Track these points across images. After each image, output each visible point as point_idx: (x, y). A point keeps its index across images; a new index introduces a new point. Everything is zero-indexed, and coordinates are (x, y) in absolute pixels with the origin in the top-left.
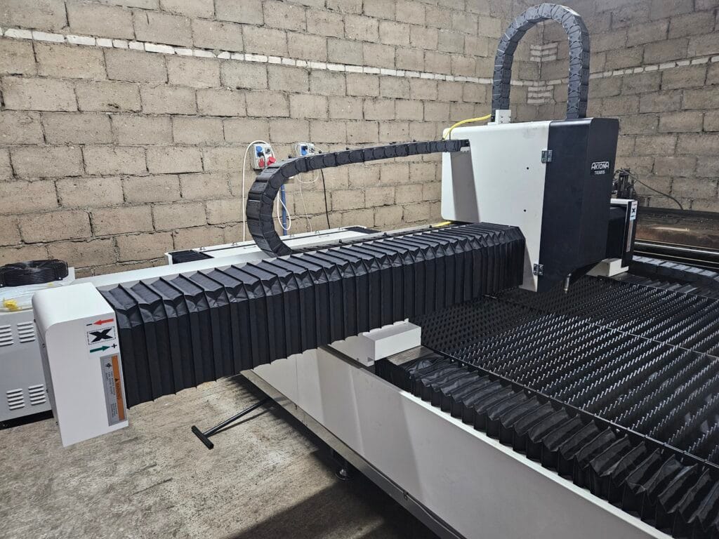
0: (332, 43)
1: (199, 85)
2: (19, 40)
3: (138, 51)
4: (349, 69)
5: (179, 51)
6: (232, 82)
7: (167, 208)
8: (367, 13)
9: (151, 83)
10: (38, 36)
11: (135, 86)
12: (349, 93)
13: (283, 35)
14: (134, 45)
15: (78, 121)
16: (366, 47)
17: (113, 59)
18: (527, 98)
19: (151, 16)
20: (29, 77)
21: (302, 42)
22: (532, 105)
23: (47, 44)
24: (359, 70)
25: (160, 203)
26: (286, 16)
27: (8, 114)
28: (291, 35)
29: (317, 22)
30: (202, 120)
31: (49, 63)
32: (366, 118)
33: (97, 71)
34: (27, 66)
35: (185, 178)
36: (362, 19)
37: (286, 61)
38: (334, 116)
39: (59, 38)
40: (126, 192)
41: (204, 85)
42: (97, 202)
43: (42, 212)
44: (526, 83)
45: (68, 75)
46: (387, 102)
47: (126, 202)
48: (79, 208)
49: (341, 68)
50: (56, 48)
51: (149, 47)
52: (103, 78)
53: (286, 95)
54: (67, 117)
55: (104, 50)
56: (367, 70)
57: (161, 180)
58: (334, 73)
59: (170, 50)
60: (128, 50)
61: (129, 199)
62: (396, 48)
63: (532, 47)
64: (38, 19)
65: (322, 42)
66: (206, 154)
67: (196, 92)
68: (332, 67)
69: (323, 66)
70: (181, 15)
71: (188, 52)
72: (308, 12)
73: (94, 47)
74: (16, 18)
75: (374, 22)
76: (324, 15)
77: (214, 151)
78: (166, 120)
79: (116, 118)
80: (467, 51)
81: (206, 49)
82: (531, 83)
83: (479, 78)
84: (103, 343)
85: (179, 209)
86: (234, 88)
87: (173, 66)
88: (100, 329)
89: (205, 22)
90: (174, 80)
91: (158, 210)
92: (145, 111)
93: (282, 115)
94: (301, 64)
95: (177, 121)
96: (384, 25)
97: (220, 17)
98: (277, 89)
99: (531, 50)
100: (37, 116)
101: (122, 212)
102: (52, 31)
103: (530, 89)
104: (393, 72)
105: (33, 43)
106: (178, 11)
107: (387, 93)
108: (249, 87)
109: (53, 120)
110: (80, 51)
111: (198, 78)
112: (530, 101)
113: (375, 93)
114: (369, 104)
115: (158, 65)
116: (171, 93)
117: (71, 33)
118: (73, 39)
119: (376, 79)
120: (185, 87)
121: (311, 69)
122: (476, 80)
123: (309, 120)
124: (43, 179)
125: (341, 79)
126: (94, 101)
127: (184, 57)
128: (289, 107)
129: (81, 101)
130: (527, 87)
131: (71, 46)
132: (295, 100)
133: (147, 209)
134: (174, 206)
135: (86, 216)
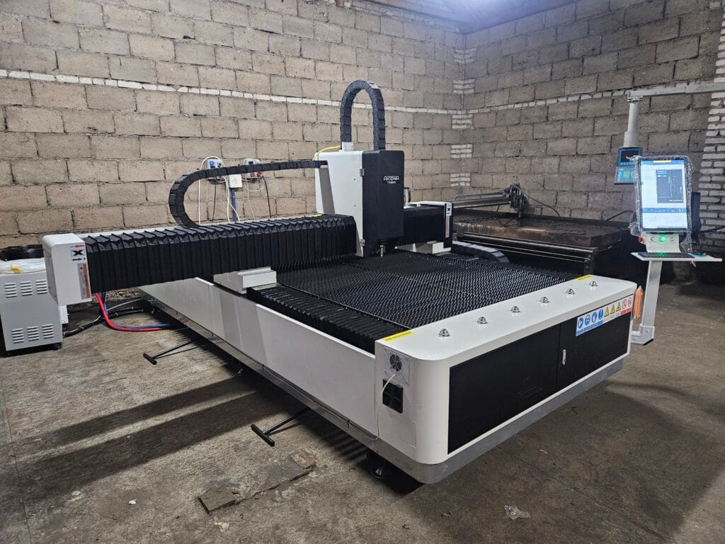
0: (274, 80)
1: (162, 113)
2: (20, 80)
3: (113, 87)
4: (290, 100)
5: (146, 86)
6: (189, 110)
7: (135, 209)
8: (304, 56)
9: (122, 111)
10: (34, 76)
11: (110, 114)
12: (290, 118)
13: (232, 73)
14: (109, 82)
15: (64, 141)
16: (304, 83)
17: (92, 93)
18: (452, 124)
19: (123, 60)
20: (27, 107)
21: (249, 79)
22: (457, 130)
23: (41, 82)
24: (299, 101)
25: (129, 204)
26: (235, 59)
27: (10, 135)
28: (239, 73)
29: (261, 63)
30: (164, 140)
31: (42, 96)
32: (306, 139)
33: (79, 102)
34: (25, 98)
35: (150, 186)
36: (300, 60)
37: (235, 94)
38: (277, 138)
39: (50, 78)
40: (102, 195)
41: (167, 113)
42: (78, 203)
43: (34, 210)
44: (450, 112)
45: (57, 105)
46: (324, 127)
47: (101, 204)
48: (63, 208)
49: (283, 99)
50: (48, 85)
51: (121, 84)
52: (84, 107)
53: (236, 121)
54: (55, 137)
55: (85, 86)
56: (305, 101)
57: (131, 187)
58: (277, 103)
59: (139, 86)
60: (105, 86)
61: (104, 201)
62: (331, 83)
63: (455, 81)
64: (34, 64)
65: (266, 78)
66: (167, 167)
67: (160, 118)
68: (275, 99)
69: (267, 98)
70: (147, 59)
71: (153, 87)
72: (254, 56)
73: (78, 84)
74: (18, 63)
75: (311, 63)
76: (267, 58)
77: (174, 164)
78: (134, 141)
79: (94, 138)
80: (395, 85)
81: (168, 85)
82: (455, 112)
83: (406, 108)
84: (78, 256)
85: (145, 210)
86: (191, 115)
87: (141, 98)
88: (78, 249)
89: (167, 64)
90: (141, 109)
91: (128, 211)
92: (118, 132)
93: (232, 136)
94: (247, 96)
95: (143, 140)
96: (320, 65)
97: (179, 60)
98: (228, 116)
99: (454, 84)
100: (32, 137)
101: (98, 211)
102: (45, 73)
103: (454, 117)
104: (329, 103)
105: (30, 82)
106: (145, 56)
107: (324, 119)
108: (204, 114)
109: (44, 140)
110: (67, 87)
111: (161, 108)
112: (454, 127)
113: (314, 119)
114: (308, 129)
115: (129, 98)
116: (138, 118)
117: (60, 74)
118: (61, 78)
119: (314, 108)
120: (150, 114)
121: (257, 100)
122: (404, 109)
123: (256, 141)
124: (36, 184)
125: (283, 109)
126: (77, 125)
127: (150, 91)
128: (238, 130)
129: (67, 125)
130: (451, 115)
131: (60, 83)
132: (243, 124)
133: (118, 209)
134: (141, 207)
135: (69, 214)
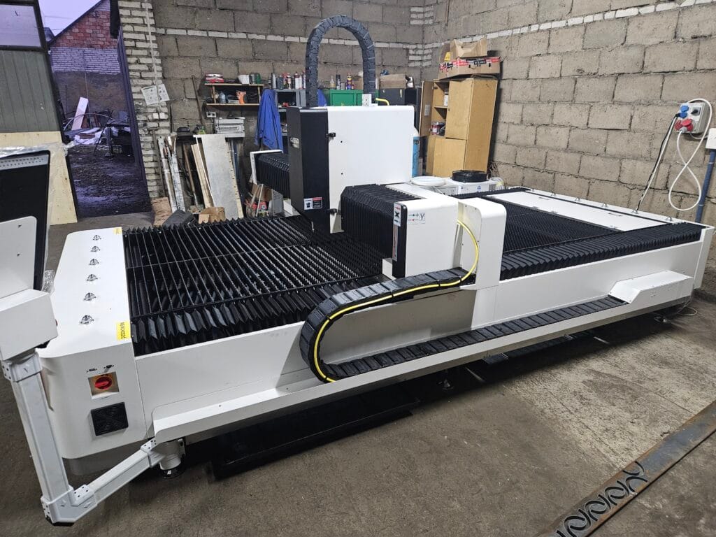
1: (651, 41)
2: (544, 31)
3: (609, 20)
5: (643, 10)
6: (686, 33)
9: (610, 47)
10: (554, 25)
11: (598, 51)
14: (609, 15)
15: (558, 85)
17: (590, 32)
20: (543, 55)
23: (557, 29)
25: (588, 153)
27: (529, 82)
30: (642, 78)
33: (578, 44)
34: (544, 48)
35: (612, 134)
39: (562, 23)
40: (570, 140)
41: (656, 41)
42: (553, 145)
45: (561, 50)
47: (568, 149)
48: (543, 147)
50: (560, 31)
51: (619, 14)
52: (580, 49)
54: (553, 82)
55: (586, 25)
57: (594, 134)
59: (636, 12)
60: (603, 20)
61: (570, 146)
64: (557, 13)
66: (636, 113)
67: (645, 50)
71: (650, 9)
73: (581, 25)
74: (548, 15)
77: (645, 109)
78: (612, 80)
79: (580, 80)
85: (599, 161)
86: (688, 37)
87: (632, 27)
90: (629, 41)
91: (585, 159)
92: (600, 73)
95: (620, 79)
100: (540, 82)
101: (563, 155)
102: (561, 19)
105: (550, 31)
108: (707, 33)
109: (546, 84)
110: (573, 30)
111: (652, 35)
115: (619, 29)
116: (623, 53)
117: (571, 17)
118: (571, 22)
120: (637, 45)
124: (532, 125)
126: (570, 68)
127: (645, 15)
129: (563, 69)
131: (569, 27)
133: (577, 157)
134: (597, 158)
135: (544, 154)
